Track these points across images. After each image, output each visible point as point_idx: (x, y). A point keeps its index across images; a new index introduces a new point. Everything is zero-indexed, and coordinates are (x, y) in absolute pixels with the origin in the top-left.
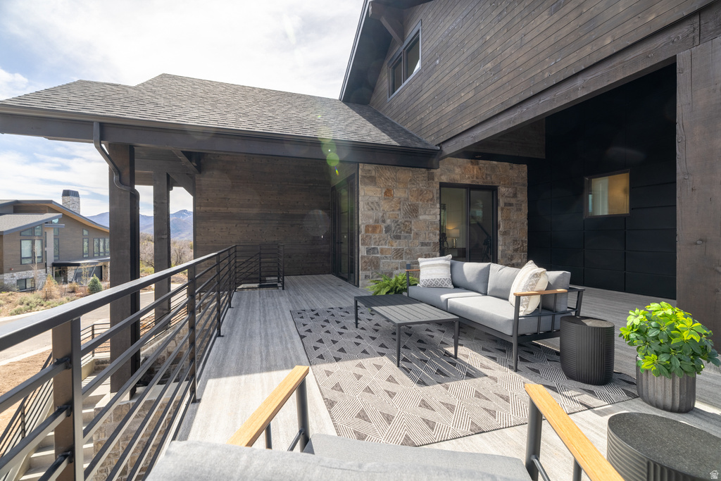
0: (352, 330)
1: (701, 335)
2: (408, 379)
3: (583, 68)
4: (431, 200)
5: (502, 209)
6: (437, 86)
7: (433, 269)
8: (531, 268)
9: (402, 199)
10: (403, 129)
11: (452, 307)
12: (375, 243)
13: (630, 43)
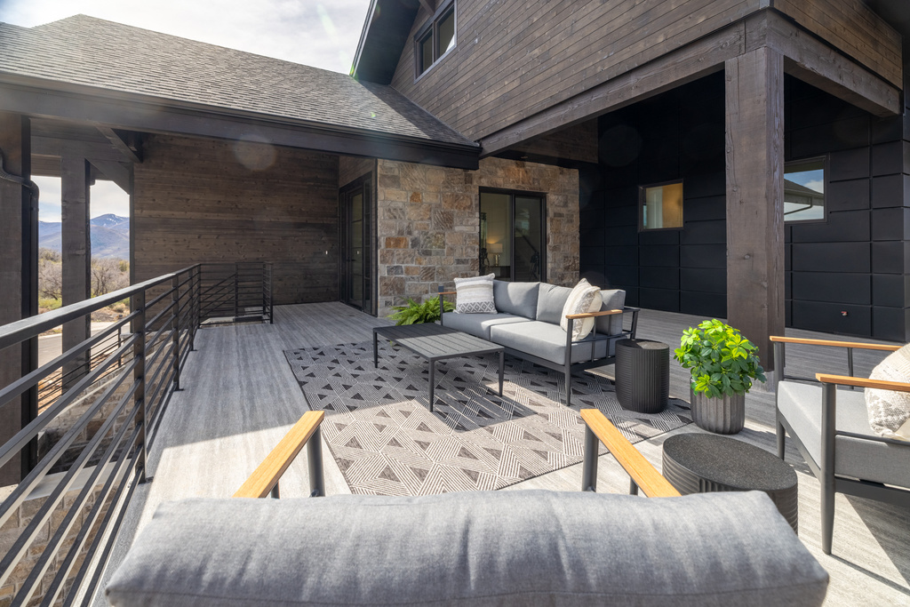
0: (370, 370)
1: (748, 351)
2: (445, 425)
3: (636, 65)
4: (469, 207)
5: (552, 220)
6: (476, 70)
7: (472, 291)
8: (584, 287)
9: (433, 206)
10: (434, 120)
11: (496, 336)
12: (398, 260)
13: (682, 44)
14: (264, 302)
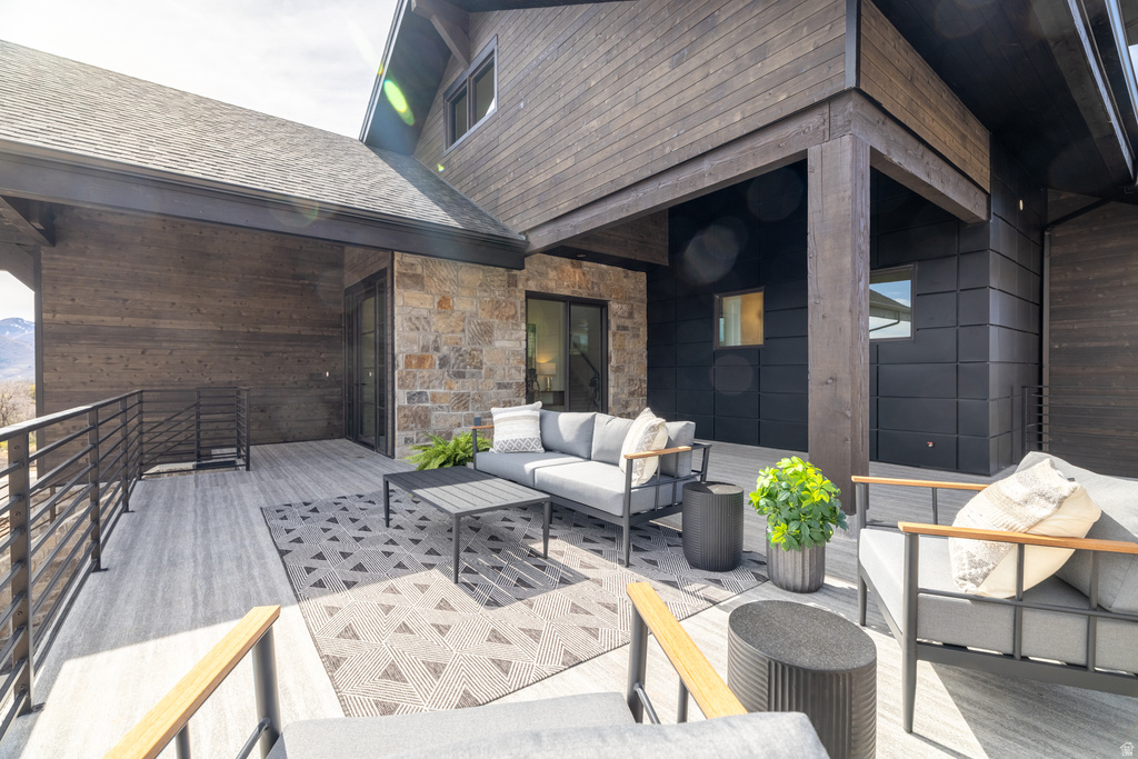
0: (379, 531)
1: (830, 494)
2: (472, 600)
3: (710, 148)
4: (513, 317)
5: (614, 335)
6: (521, 143)
7: (514, 424)
8: (647, 418)
9: (468, 314)
10: (469, 203)
11: (541, 482)
12: (422, 384)
13: (761, 125)
14: (239, 442)
